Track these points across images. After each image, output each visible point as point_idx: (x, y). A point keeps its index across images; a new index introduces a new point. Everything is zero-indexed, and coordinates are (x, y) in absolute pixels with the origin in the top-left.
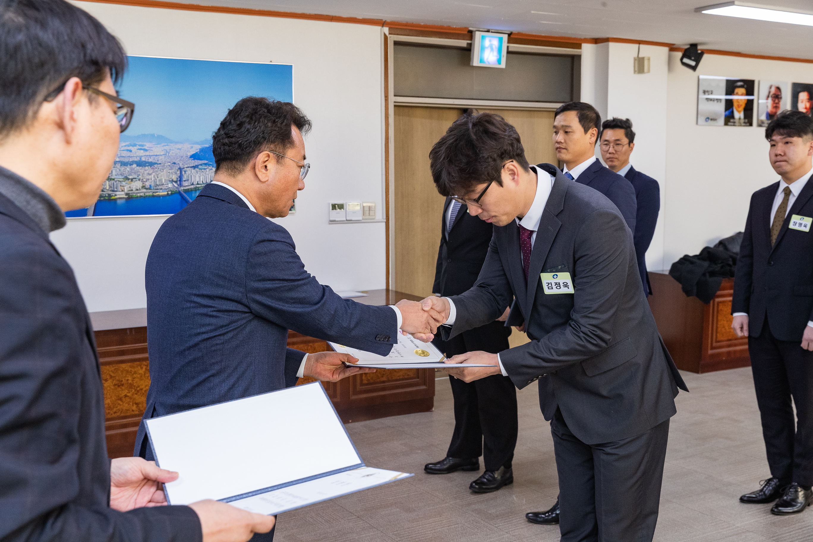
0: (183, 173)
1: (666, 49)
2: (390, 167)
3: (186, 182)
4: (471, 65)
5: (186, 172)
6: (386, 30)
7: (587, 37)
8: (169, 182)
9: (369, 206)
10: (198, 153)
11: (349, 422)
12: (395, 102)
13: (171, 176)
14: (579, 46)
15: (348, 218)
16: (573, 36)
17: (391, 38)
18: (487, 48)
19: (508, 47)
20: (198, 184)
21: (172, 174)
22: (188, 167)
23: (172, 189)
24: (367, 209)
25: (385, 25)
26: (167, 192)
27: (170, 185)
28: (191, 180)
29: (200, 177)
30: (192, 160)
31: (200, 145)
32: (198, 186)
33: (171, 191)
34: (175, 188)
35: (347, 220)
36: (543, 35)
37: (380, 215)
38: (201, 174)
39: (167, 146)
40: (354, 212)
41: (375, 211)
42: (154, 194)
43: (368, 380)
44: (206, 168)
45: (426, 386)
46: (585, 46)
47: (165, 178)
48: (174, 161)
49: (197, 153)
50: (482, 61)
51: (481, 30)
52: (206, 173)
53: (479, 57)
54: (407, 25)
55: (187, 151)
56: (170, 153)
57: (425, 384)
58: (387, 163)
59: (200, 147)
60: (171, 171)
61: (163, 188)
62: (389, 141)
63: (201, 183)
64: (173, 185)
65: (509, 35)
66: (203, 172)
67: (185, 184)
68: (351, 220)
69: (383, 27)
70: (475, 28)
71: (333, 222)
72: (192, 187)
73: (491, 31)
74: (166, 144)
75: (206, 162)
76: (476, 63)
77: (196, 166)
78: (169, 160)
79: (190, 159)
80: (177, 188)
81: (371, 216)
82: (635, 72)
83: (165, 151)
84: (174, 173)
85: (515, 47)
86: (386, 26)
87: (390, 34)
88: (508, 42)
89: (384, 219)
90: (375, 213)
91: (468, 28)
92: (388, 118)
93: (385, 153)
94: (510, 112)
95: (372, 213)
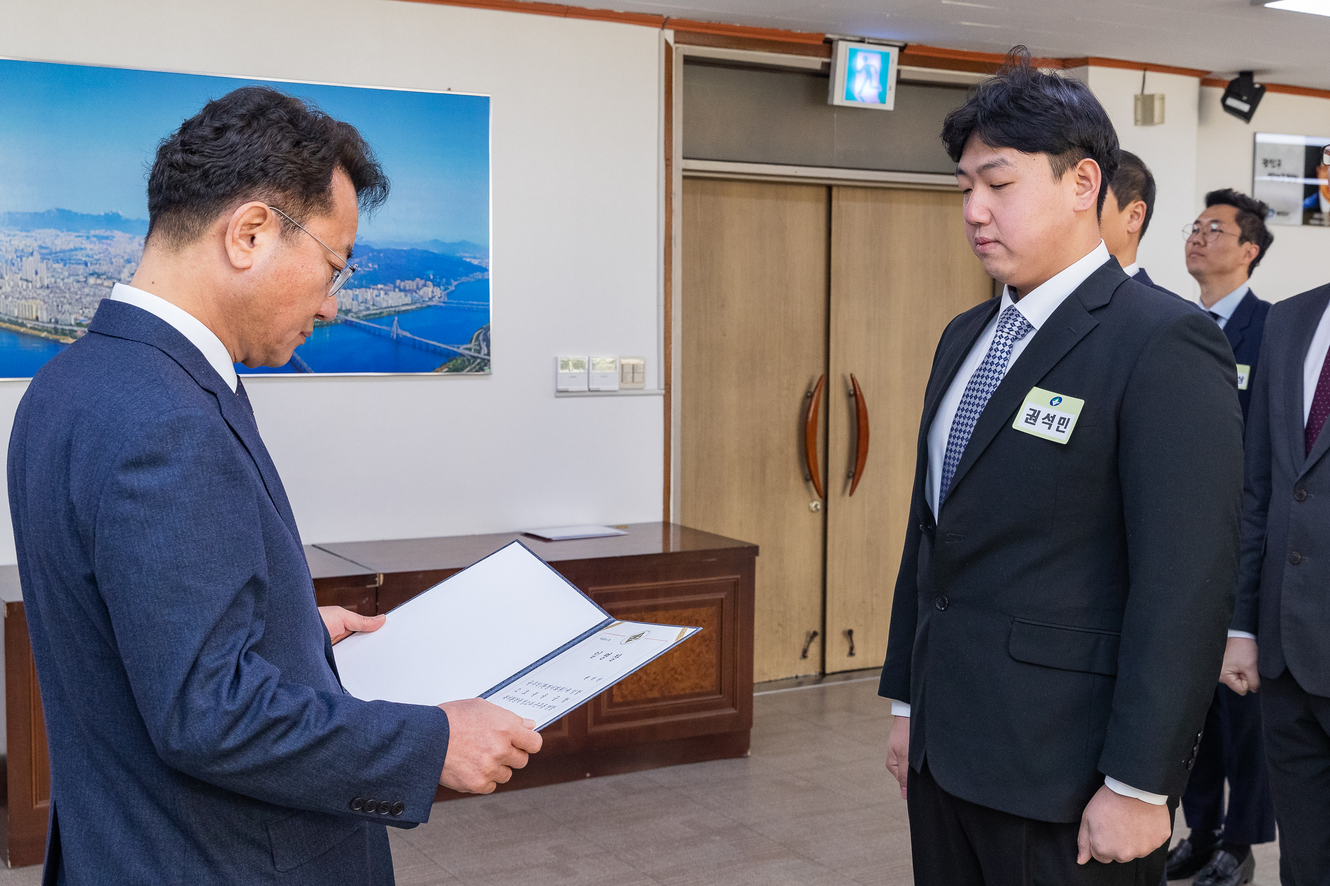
1: (1194, 82)
2: (673, 291)
4: (829, 102)
6: (669, 35)
7: (1047, 56)
9: (633, 365)
11: (584, 777)
12: (684, 170)
15: (592, 387)
17: (678, 51)
18: (860, 72)
19: (899, 72)
24: (628, 370)
25: (666, 26)
35: (589, 390)
37: (653, 380)
40: (604, 376)
41: (643, 373)
43: (624, 696)
45: (736, 709)
50: (850, 96)
51: (848, 38)
53: (845, 90)
54: (708, 26)
57: (734, 705)
58: (669, 284)
62: (673, 241)
65: (902, 49)
68: (599, 391)
69: (663, 28)
70: (838, 34)
71: (561, 394)
73: (866, 40)
76: (838, 99)
81: (637, 383)
82: (1136, 121)
85: (913, 72)
86: (669, 28)
87: (676, 42)
88: (900, 63)
89: (661, 389)
90: (643, 378)
91: (824, 35)
92: (671, 199)
93: (665, 264)
94: (903, 194)
95: (637, 377)
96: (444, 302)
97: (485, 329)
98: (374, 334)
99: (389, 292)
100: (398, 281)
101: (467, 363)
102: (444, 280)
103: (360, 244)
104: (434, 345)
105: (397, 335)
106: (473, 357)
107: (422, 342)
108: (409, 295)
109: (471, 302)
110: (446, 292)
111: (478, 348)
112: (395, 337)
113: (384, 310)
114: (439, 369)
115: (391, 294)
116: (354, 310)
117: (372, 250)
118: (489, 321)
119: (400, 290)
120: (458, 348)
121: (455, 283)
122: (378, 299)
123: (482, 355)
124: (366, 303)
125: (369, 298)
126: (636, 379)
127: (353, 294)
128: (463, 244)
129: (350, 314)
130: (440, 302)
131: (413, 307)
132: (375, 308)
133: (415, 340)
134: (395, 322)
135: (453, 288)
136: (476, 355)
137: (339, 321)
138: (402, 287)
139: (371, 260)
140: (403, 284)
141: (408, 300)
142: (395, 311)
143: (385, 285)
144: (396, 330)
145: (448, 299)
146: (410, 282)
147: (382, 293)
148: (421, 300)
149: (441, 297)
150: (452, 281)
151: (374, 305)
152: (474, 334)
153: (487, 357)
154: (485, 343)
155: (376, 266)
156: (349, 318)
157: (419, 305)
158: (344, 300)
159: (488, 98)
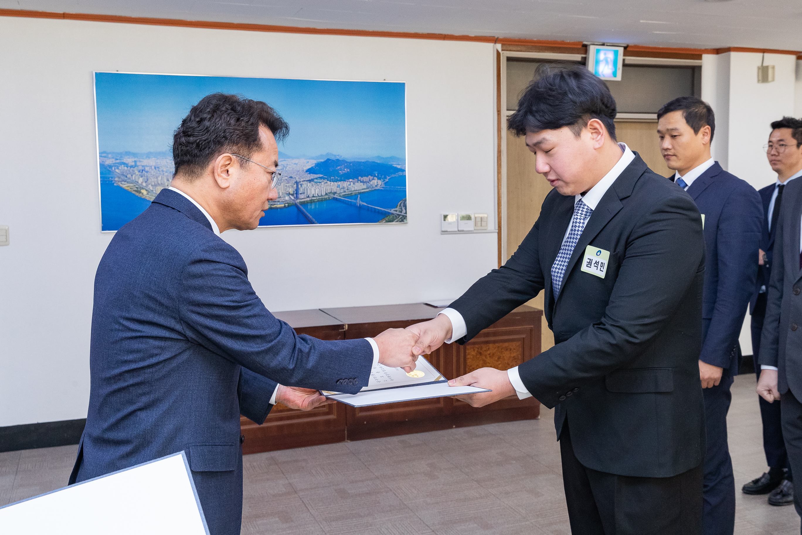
0: (300, 186)
1: (793, 58)
2: (502, 179)
3: (302, 194)
5: (302, 186)
6: (499, 46)
7: (707, 47)
8: (286, 195)
9: (481, 217)
10: (314, 167)
11: (452, 428)
13: (288, 189)
14: (699, 57)
15: (460, 229)
16: (692, 47)
17: (503, 54)
18: (602, 61)
19: (624, 60)
20: (313, 197)
21: (289, 187)
22: (304, 181)
23: (288, 202)
24: (478, 220)
25: (497, 41)
26: (284, 204)
27: (287, 198)
28: (307, 193)
29: (315, 190)
30: (308, 174)
31: (315, 160)
32: (313, 198)
33: (288, 203)
34: (291, 200)
35: (458, 231)
36: (661, 47)
37: (492, 225)
38: (317, 187)
39: (284, 162)
40: (465, 224)
41: (487, 222)
42: (272, 206)
44: (321, 181)
46: (705, 57)
47: (282, 191)
48: (291, 175)
49: (312, 168)
51: (596, 43)
52: (321, 187)
54: (519, 40)
55: (304, 166)
56: (287, 168)
58: (500, 175)
59: (316, 162)
60: (288, 185)
61: (280, 201)
62: (502, 154)
63: (317, 195)
64: (290, 197)
65: (625, 48)
66: (318, 185)
67: (301, 196)
68: (462, 232)
69: (495, 43)
70: (591, 42)
71: (444, 233)
72: (308, 199)
73: (606, 44)
74: (283, 159)
75: (321, 176)
77: (312, 179)
78: (286, 175)
79: (306, 173)
80: (293, 200)
81: (483, 226)
82: (759, 81)
83: (283, 166)
84: (290, 187)
85: (632, 60)
86: (498, 43)
87: (502, 50)
88: (625, 55)
89: (496, 230)
90: (487, 224)
91: (582, 42)
92: (500, 131)
93: (498, 165)
94: (628, 124)
95: (483, 224)
96: (383, 188)
97: (404, 200)
98: (348, 204)
99: (355, 183)
100: (360, 177)
101: (395, 218)
102: (383, 176)
103: (340, 159)
104: (378, 209)
105: (360, 204)
106: (398, 215)
107: (372, 207)
108: (365, 184)
109: (397, 187)
110: (384, 182)
111: (401, 210)
112: (358, 205)
113: (353, 192)
114: (381, 221)
115: (356, 184)
116: (338, 192)
117: (347, 162)
118: (406, 197)
119: (361, 182)
120: (391, 210)
121: (389, 178)
122: (350, 186)
123: (403, 214)
124: (344, 189)
125: (345, 186)
126: (482, 225)
127: (337, 185)
128: (392, 158)
129: (336, 195)
130: (381, 187)
131: (367, 190)
132: (348, 191)
133: (368, 206)
134: (359, 198)
135: (388, 180)
136: (400, 213)
137: (331, 198)
138: (362, 180)
139: (346, 167)
140: (362, 178)
141: (365, 187)
142: (358, 193)
143: (353, 179)
144: (359, 202)
145: (385, 186)
146: (366, 177)
147: (352, 183)
148: (371, 187)
149: (381, 185)
150: (387, 177)
151: (347, 190)
152: (398, 204)
153: (405, 215)
154: (404, 208)
155: (349, 170)
156: (335, 196)
157: (370, 189)
158: (333, 187)
159: (404, 84)
